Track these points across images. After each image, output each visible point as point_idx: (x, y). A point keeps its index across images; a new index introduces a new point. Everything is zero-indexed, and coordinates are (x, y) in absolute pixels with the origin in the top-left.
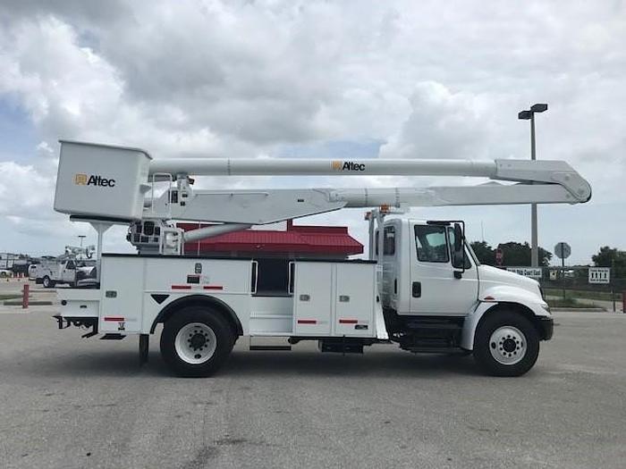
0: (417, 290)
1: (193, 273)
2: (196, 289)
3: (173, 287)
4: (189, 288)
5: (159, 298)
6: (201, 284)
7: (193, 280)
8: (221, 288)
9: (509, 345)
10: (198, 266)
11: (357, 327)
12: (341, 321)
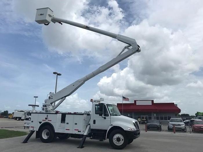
0: (94, 122)
1: (46, 117)
2: (47, 121)
3: (43, 120)
4: (45, 120)
5: (40, 123)
6: (48, 120)
7: (46, 119)
8: (51, 121)
9: (118, 139)
10: (47, 115)
11: (78, 131)
12: (75, 130)
